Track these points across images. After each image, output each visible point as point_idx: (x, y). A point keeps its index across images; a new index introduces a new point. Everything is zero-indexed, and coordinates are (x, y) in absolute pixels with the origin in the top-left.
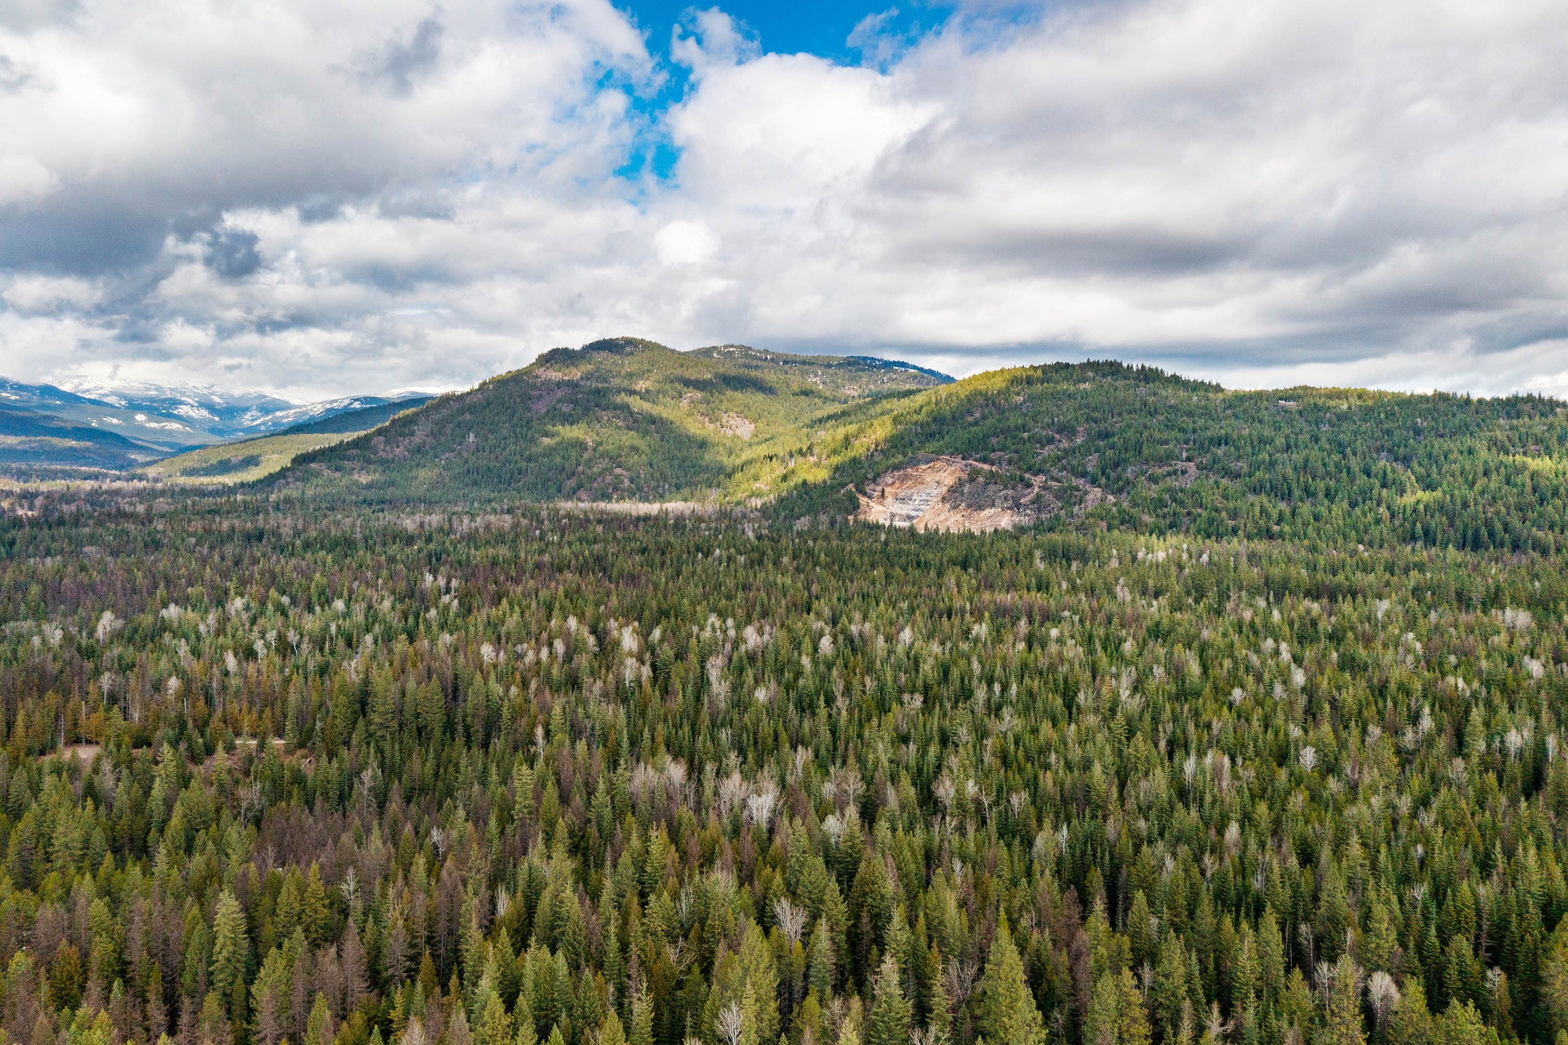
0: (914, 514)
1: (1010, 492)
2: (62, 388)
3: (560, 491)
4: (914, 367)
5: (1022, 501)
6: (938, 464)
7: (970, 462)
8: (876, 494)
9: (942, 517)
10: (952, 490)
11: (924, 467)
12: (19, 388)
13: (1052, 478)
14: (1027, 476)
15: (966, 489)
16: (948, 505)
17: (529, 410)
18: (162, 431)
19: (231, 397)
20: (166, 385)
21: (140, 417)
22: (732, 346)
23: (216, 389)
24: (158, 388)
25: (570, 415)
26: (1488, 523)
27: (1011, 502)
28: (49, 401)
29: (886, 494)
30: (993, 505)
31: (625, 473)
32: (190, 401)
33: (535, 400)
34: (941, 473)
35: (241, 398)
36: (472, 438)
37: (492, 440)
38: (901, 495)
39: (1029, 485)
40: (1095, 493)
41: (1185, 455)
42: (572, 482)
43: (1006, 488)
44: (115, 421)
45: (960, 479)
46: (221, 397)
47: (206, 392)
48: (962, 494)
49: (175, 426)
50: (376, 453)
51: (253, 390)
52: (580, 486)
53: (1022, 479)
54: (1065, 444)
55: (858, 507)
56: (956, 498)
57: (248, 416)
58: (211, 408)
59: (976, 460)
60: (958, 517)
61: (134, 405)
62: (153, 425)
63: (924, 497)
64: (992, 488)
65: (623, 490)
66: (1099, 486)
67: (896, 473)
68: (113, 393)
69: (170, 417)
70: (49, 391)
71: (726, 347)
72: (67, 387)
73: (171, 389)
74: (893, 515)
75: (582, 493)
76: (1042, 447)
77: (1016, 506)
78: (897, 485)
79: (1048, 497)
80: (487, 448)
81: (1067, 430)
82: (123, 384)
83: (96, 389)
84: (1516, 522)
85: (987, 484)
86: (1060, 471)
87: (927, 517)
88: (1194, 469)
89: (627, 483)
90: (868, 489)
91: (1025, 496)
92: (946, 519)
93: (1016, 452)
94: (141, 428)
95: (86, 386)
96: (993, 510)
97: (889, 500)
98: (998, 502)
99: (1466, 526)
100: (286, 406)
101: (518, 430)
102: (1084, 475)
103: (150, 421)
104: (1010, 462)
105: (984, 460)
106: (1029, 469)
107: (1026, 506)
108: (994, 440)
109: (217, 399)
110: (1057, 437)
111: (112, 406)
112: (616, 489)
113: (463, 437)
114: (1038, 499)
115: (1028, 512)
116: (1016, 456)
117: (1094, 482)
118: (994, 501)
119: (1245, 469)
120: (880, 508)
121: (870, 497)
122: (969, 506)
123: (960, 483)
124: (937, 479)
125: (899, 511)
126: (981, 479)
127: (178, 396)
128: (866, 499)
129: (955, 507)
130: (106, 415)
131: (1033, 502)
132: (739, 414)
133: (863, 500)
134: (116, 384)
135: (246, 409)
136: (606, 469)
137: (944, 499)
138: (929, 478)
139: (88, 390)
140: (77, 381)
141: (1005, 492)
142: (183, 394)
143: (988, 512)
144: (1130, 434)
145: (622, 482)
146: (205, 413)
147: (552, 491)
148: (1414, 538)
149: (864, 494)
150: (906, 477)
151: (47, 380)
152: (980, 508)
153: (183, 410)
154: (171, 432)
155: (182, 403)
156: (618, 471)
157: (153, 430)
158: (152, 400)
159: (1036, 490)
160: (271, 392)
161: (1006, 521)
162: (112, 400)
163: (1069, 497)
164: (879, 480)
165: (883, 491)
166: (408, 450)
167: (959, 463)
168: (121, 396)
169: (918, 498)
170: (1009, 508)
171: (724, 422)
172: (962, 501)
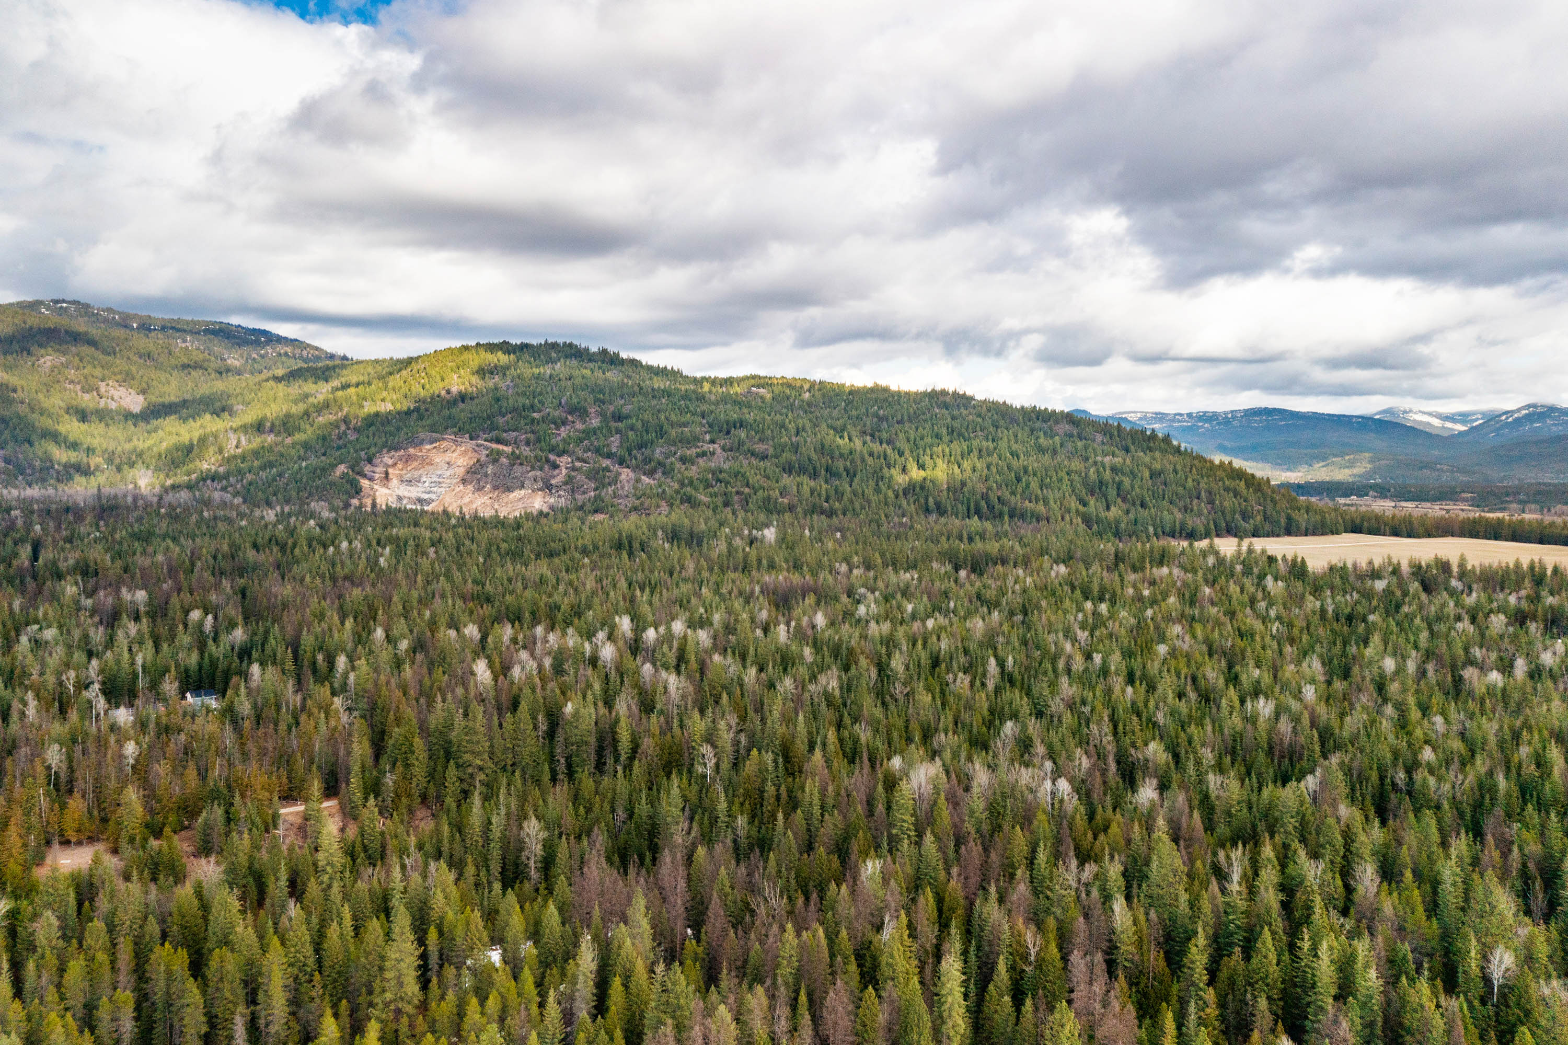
0: (426, 496)
1: (538, 473)
6: (444, 444)
7: (482, 442)
8: (377, 476)
9: (466, 500)
10: (470, 471)
11: (428, 447)
13: (578, 459)
14: (552, 457)
15: (489, 471)
16: (470, 487)
22: (64, 301)
26: (985, 497)
27: (540, 484)
29: (391, 476)
30: (522, 487)
34: (448, 454)
38: (406, 477)
39: (555, 466)
40: (626, 474)
41: (708, 437)
43: (533, 468)
45: (477, 461)
48: (486, 475)
53: (548, 460)
54: (579, 426)
55: (360, 490)
56: (479, 480)
59: (488, 441)
60: (485, 499)
63: (435, 479)
64: (518, 469)
66: (628, 467)
67: (395, 453)
74: (400, 498)
76: (558, 428)
77: (548, 487)
78: (400, 466)
79: (580, 478)
81: (579, 411)
84: (1007, 495)
85: (512, 465)
86: (585, 452)
87: (445, 499)
88: (719, 451)
90: (367, 469)
91: (554, 477)
92: (471, 502)
93: (533, 432)
96: (523, 492)
97: (395, 482)
98: (526, 483)
99: (968, 500)
102: (609, 456)
104: (528, 443)
105: (498, 441)
106: (552, 450)
107: (558, 487)
108: (501, 420)
110: (570, 418)
114: (569, 480)
115: (561, 493)
116: (531, 436)
117: (622, 462)
118: (522, 482)
119: (771, 451)
121: (371, 479)
122: (495, 488)
123: (479, 464)
124: (447, 459)
125: (406, 494)
126: (504, 460)
128: (367, 481)
129: (480, 489)
131: (566, 483)
132: (121, 383)
133: (365, 483)
137: (464, 481)
138: (438, 458)
141: (532, 473)
143: (517, 494)
144: (647, 416)
148: (927, 511)
149: (364, 476)
150: (408, 459)
152: (509, 489)
159: (564, 471)
161: (539, 503)
163: (599, 477)
164: (376, 460)
165: (387, 473)
167: (469, 443)
169: (428, 480)
170: (540, 490)
171: (103, 390)
172: (486, 483)
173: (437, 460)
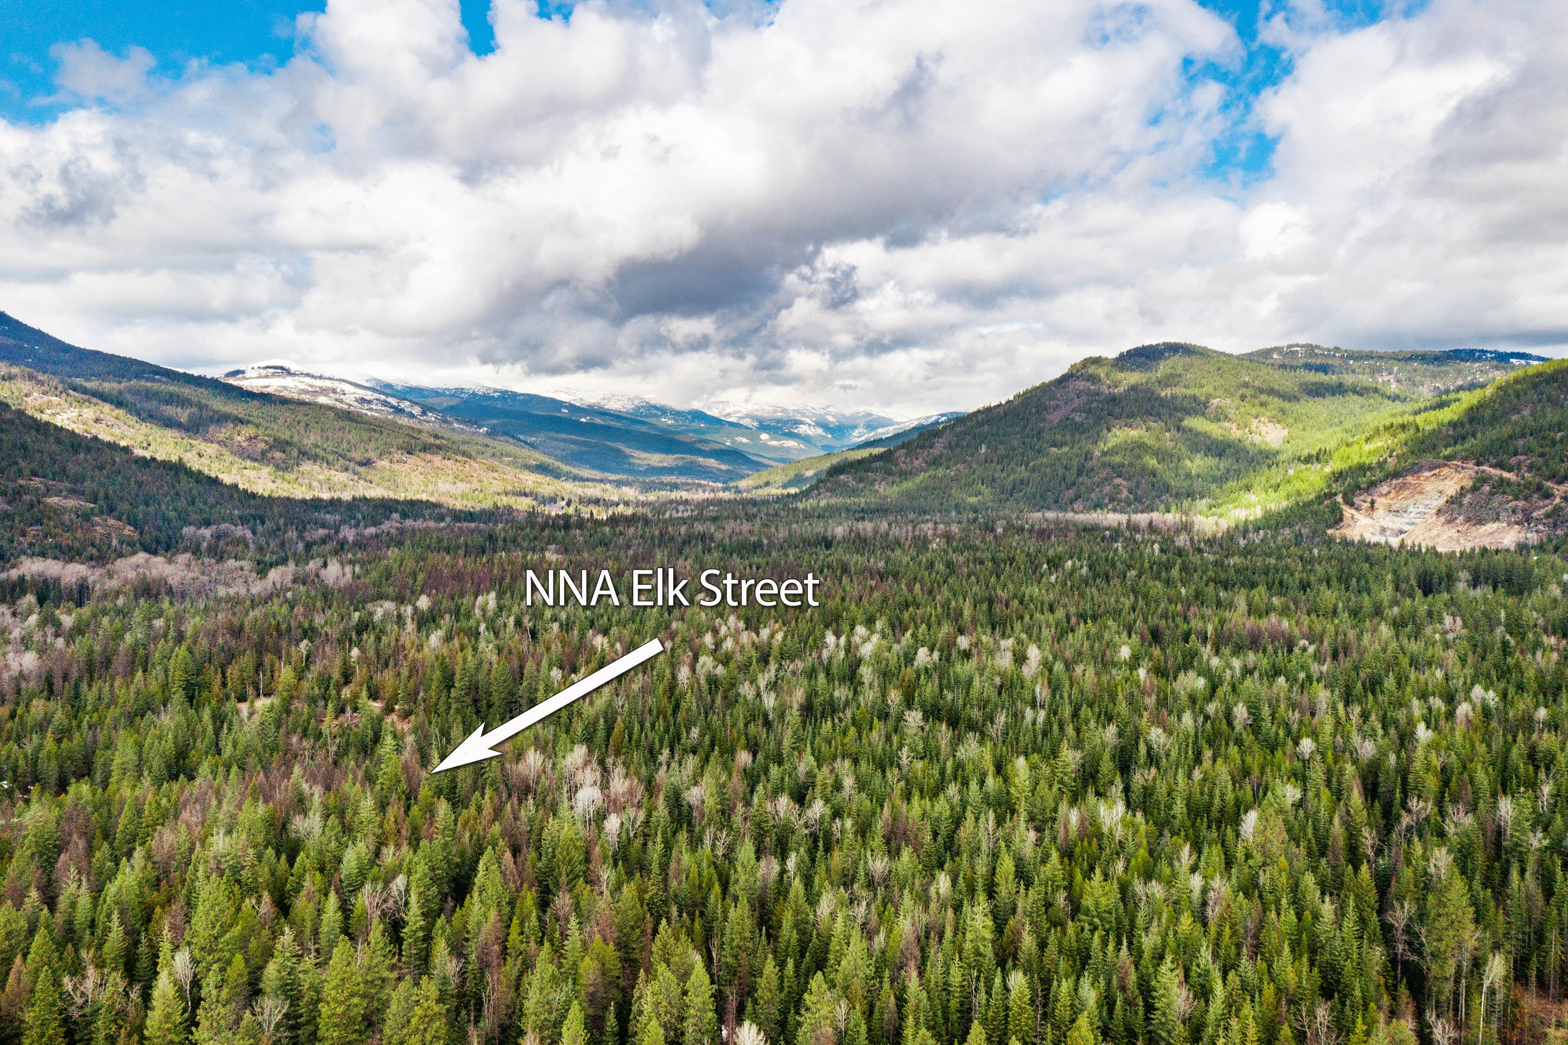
0: (1406, 528)
1: (1521, 504)
2: (709, 413)
3: (1056, 501)
4: (1539, 358)
5: (1534, 514)
6: (1445, 471)
7: (1485, 468)
8: (1365, 505)
9: (1434, 532)
10: (1452, 501)
11: (1427, 474)
12: (677, 414)
14: (1548, 484)
15: (1466, 501)
16: (1442, 519)
17: (1043, 420)
18: (781, 448)
19: (843, 416)
20: (790, 408)
21: (764, 437)
22: (1297, 345)
23: (830, 409)
24: (784, 410)
25: (1082, 424)
27: (1520, 516)
28: (695, 425)
29: (1377, 505)
30: (1498, 519)
31: (1124, 483)
32: (808, 421)
33: (1051, 411)
34: (1445, 482)
35: (852, 417)
36: (983, 449)
37: (1002, 451)
38: (1394, 508)
39: (1548, 496)
42: (1071, 493)
43: (1516, 498)
44: (744, 440)
45: (1462, 488)
46: (834, 416)
47: (822, 412)
48: (1461, 505)
49: (791, 443)
50: (896, 465)
51: (862, 409)
52: (1077, 497)
53: (1539, 488)
55: (1341, 519)
56: (1453, 511)
57: (856, 433)
58: (825, 426)
59: (1491, 466)
60: (1453, 533)
61: (764, 426)
62: (774, 443)
63: (1422, 509)
64: (1498, 498)
65: (1120, 501)
67: (1394, 482)
68: (747, 416)
69: (792, 436)
70: (698, 415)
71: (1289, 346)
72: (714, 412)
73: (794, 411)
74: (1383, 530)
75: (1078, 506)
77: (1527, 519)
78: (1392, 495)
80: (995, 459)
82: (757, 407)
83: (735, 412)
85: (1492, 494)
87: (1417, 532)
89: (1125, 493)
90: (1356, 499)
91: (1540, 508)
92: (1436, 536)
93: (1542, 455)
94: (765, 446)
95: (728, 410)
96: (1496, 525)
97: (1380, 512)
98: (1503, 515)
100: (887, 423)
101: (1028, 440)
103: (772, 439)
104: (1530, 468)
105: (1500, 466)
106: (1552, 477)
107: (1538, 521)
108: (1520, 442)
109: (830, 419)
111: (747, 428)
112: (1112, 500)
113: (977, 449)
114: (1556, 512)
115: (1541, 527)
116: (1539, 461)
118: (1498, 514)
120: (1368, 521)
121: (1358, 509)
122: (1468, 520)
123: (1463, 492)
124: (1440, 488)
125: (1391, 525)
126: (1488, 488)
127: (799, 417)
128: (1353, 511)
129: (1451, 521)
130: (738, 436)
131: (1548, 516)
132: (1271, 419)
133: (1348, 511)
134: (749, 408)
135: (854, 427)
136: (1106, 479)
137: (1439, 512)
138: (1431, 486)
139: (729, 414)
140: (721, 406)
141: (1514, 503)
142: (804, 415)
143: (1491, 527)
145: (1120, 492)
146: (820, 431)
147: (1050, 501)
149: (1352, 505)
150: (1403, 487)
151: (696, 405)
152: (1481, 522)
153: (803, 429)
154: (788, 449)
155: (802, 423)
156: (1118, 481)
157: (774, 449)
158: (779, 421)
159: (1557, 500)
160: (878, 411)
161: (1511, 538)
162: (746, 422)
164: (1372, 490)
165: (1373, 503)
166: (926, 462)
167: (1471, 469)
168: (753, 418)
169: (1415, 510)
170: (1517, 523)
171: (1253, 427)
172: (1460, 514)
173: (1428, 489)
